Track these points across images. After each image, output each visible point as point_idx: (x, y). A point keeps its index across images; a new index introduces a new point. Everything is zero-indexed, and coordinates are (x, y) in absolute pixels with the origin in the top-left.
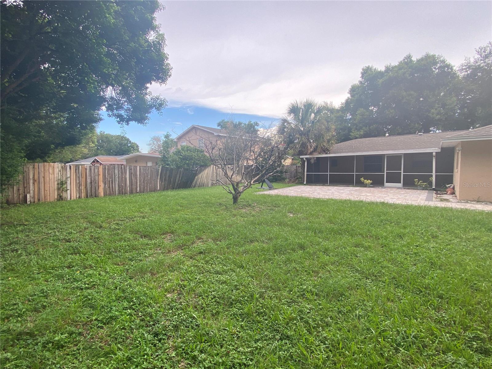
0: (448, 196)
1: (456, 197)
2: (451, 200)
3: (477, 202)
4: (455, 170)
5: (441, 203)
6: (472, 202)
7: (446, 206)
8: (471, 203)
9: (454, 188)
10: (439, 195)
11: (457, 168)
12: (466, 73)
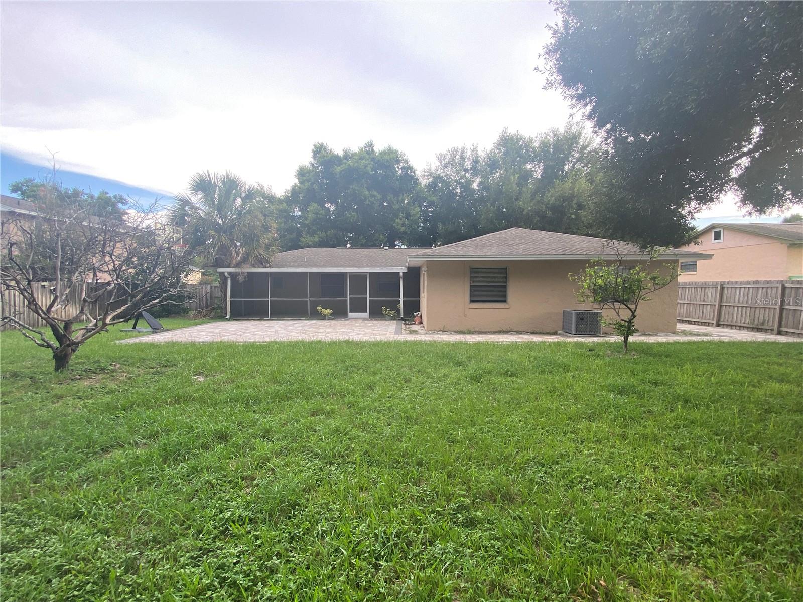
0: (417, 326)
1: (424, 327)
2: (420, 331)
3: (443, 332)
4: (422, 295)
5: (411, 335)
6: (438, 332)
7: (415, 339)
8: (438, 334)
9: (421, 317)
10: (407, 326)
11: (423, 293)
12: (428, 181)
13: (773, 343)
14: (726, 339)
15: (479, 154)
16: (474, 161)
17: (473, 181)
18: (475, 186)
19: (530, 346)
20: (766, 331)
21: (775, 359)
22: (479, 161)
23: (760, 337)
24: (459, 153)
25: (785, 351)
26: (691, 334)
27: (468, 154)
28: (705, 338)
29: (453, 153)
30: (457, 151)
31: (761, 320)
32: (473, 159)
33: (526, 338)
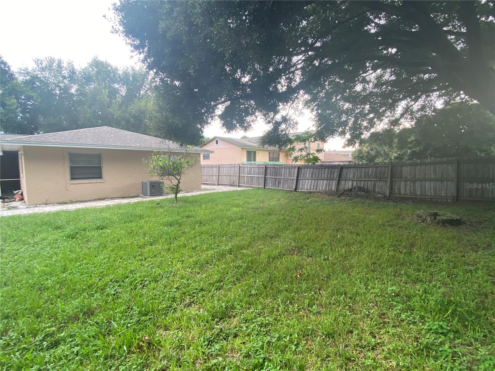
1: (25, 202)
3: (46, 204)
4: (21, 175)
5: (9, 211)
6: (41, 206)
7: (13, 214)
9: (22, 194)
10: (6, 204)
12: (25, 78)
13: (236, 191)
14: (220, 191)
15: (75, 68)
16: (70, 71)
17: (71, 87)
18: (73, 91)
19: (119, 207)
20: (234, 186)
21: (236, 198)
22: (76, 73)
23: (232, 189)
24: (57, 62)
25: (239, 194)
26: (207, 190)
27: (65, 65)
28: (212, 191)
29: (50, 61)
30: (53, 60)
31: (233, 182)
32: (70, 70)
33: (117, 201)
